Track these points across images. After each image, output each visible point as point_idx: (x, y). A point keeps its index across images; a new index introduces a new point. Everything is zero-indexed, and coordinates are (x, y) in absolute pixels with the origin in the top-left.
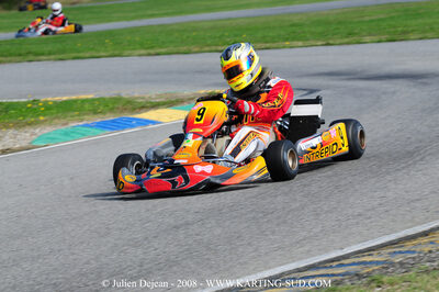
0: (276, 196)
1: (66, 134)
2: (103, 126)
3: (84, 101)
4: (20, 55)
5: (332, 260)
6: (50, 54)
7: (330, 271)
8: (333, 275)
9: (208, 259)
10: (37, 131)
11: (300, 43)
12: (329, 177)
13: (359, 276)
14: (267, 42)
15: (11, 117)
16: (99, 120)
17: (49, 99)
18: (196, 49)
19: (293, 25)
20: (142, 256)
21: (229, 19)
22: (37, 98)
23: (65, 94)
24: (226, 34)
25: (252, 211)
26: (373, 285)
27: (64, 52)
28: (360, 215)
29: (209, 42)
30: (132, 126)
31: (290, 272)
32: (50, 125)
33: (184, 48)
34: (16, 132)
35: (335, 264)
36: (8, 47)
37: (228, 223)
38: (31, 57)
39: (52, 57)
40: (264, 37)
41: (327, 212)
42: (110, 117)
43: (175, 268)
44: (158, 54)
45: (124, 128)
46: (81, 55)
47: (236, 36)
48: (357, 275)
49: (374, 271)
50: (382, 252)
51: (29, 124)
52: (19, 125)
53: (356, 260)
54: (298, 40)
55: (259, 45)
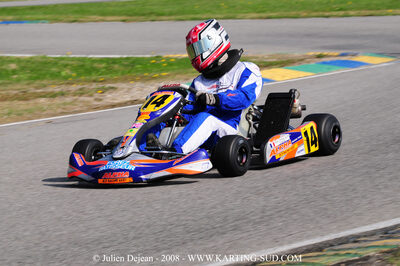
0: (387, 153)
4: (144, 15)
6: (170, 14)
9: (326, 209)
14: (371, 9)
15: (138, 71)
17: (171, 56)
18: (305, 14)
20: (263, 203)
22: (159, 54)
25: (365, 166)
27: (182, 13)
29: (316, 8)
33: (293, 13)
34: (143, 85)
36: (133, 7)
37: (342, 176)
38: (153, 17)
39: (173, 17)
40: (368, 5)
43: (295, 216)
44: (269, 18)
46: (199, 16)
47: (342, 3)
52: (145, 79)
55: (363, 12)
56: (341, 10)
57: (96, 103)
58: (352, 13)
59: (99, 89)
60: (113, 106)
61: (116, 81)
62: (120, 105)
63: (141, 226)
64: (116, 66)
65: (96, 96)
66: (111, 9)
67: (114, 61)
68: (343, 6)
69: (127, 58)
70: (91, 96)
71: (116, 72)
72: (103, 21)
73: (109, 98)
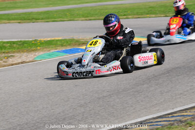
0: (143, 85)
1: (50, 55)
2: (66, 52)
3: (57, 40)
4: (29, 19)
5: (169, 114)
6: (42, 19)
7: (168, 119)
8: (170, 121)
9: (113, 113)
10: (37, 54)
11: (154, 16)
12: (167, 76)
13: (181, 121)
14: (139, 15)
15: (25, 47)
16: (64, 49)
17: (42, 39)
19: (150, 7)
20: (83, 111)
21: (121, 4)
22: (36, 39)
23: (49, 37)
24: (121, 11)
26: (188, 126)
27: (48, 18)
28: (181, 94)
30: (79, 52)
31: (150, 119)
32: (42, 51)
34: (27, 54)
35: (170, 116)
36: (24, 16)
37: (122, 96)
38: (34, 21)
40: (138, 13)
41: (166, 92)
42: (69, 48)
43: (98, 117)
44: (90, 20)
45: (75, 53)
46: (56, 20)
47: (125, 12)
48: (180, 121)
49: (188, 119)
50: (192, 111)
51: (33, 51)
52: (29, 51)
53: (180, 114)
54: (153, 14)
55: (135, 16)
56: (124, 15)
57: (3, 63)
58: (130, 17)
59: (5, 57)
60: (12, 65)
61: (14, 52)
62: (16, 64)
63: (23, 124)
64: (15, 45)
65: (4, 60)
66: (13, 17)
67: (14, 43)
68: (126, 13)
69: (21, 41)
70: (2, 60)
71: (14, 48)
72: (9, 23)
73: (11, 61)
